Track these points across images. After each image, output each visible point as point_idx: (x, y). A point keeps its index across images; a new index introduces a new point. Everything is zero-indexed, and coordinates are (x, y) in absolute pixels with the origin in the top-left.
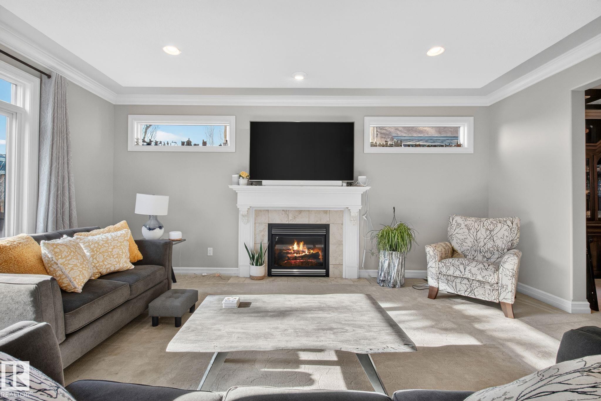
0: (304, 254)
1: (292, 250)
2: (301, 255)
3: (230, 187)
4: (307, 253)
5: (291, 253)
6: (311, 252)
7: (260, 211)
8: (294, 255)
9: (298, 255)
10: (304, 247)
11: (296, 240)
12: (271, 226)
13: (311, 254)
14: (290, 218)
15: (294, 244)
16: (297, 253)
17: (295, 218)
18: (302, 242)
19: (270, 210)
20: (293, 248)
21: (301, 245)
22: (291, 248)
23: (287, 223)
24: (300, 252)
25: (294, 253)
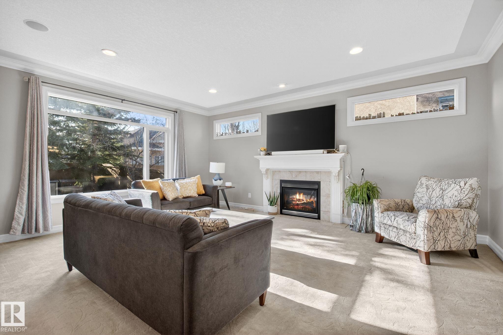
0: (303, 202)
1: (295, 199)
2: (301, 202)
3: (255, 157)
4: (305, 202)
5: (295, 201)
6: (308, 201)
7: (276, 171)
8: (297, 202)
9: (299, 203)
10: (303, 197)
11: (298, 192)
12: (282, 182)
13: (308, 203)
14: (294, 176)
15: (297, 194)
16: (299, 201)
17: (296, 176)
18: (302, 193)
19: (281, 171)
20: (296, 197)
21: (302, 195)
22: (294, 197)
23: (292, 180)
24: (301, 201)
25: (297, 201)
